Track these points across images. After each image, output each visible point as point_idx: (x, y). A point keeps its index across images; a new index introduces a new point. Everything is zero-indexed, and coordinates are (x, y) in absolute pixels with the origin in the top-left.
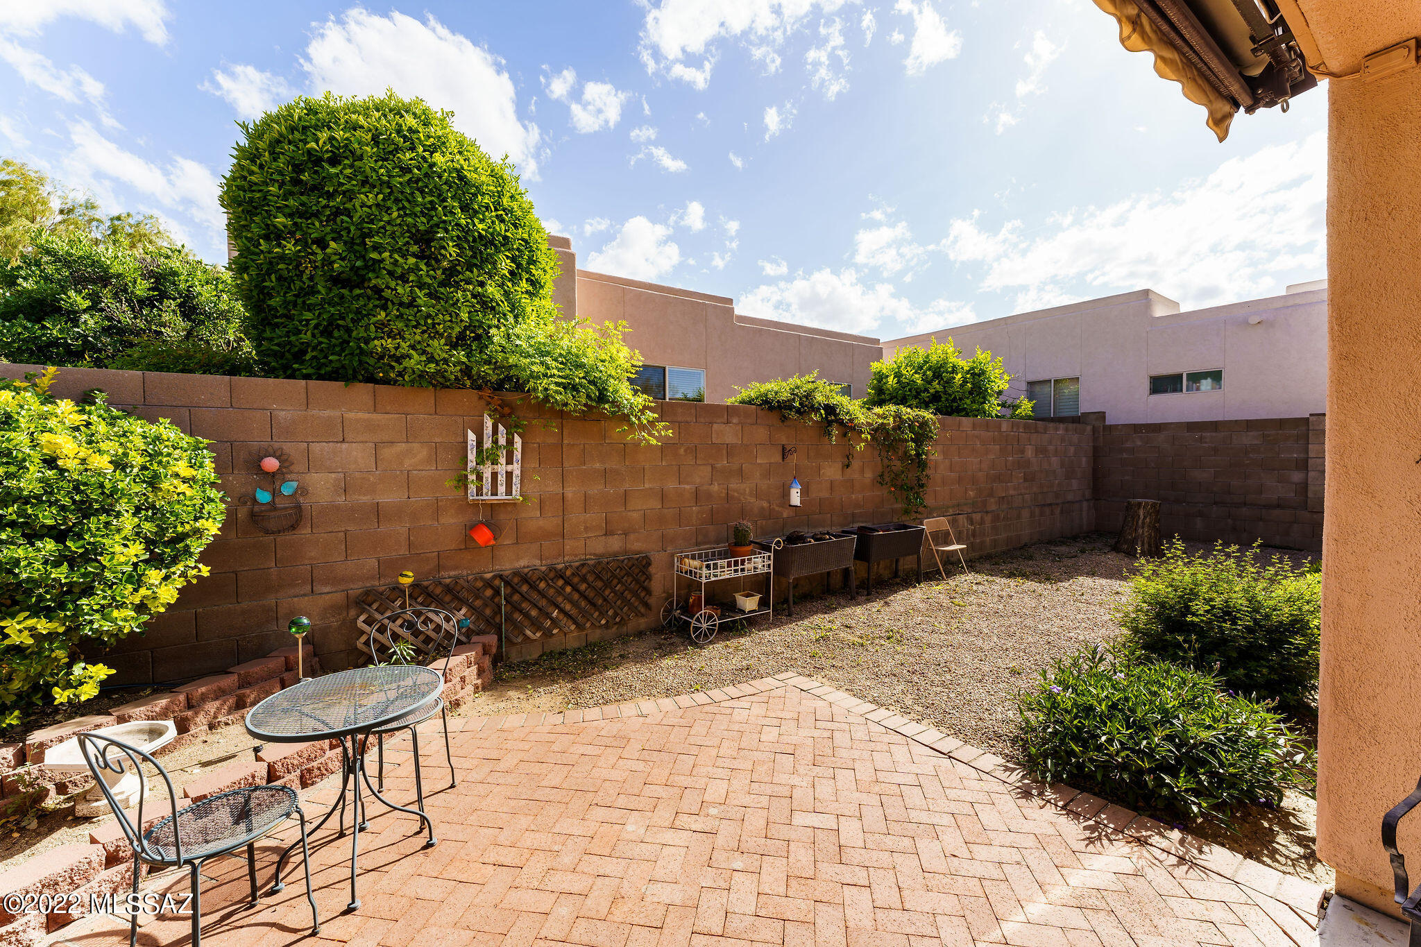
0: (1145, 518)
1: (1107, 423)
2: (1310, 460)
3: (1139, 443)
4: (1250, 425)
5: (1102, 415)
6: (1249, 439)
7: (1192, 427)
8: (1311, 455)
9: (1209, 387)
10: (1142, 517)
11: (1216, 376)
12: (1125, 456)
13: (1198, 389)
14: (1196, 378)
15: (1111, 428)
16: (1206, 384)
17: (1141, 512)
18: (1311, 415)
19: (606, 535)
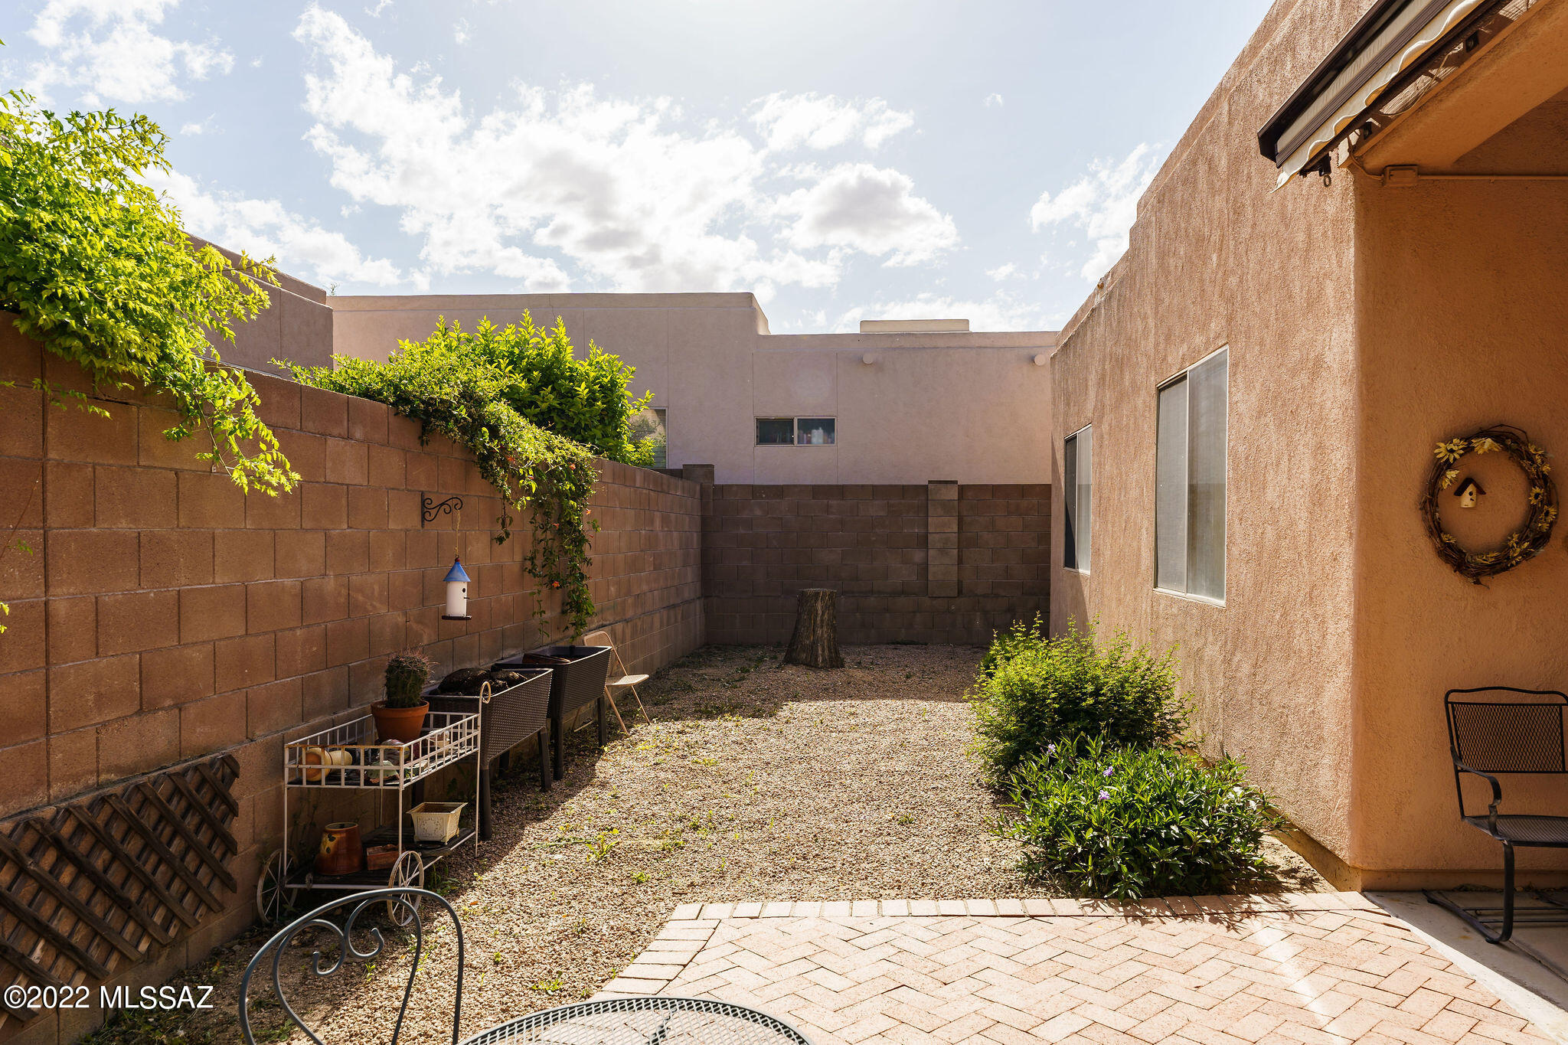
0: (823, 614)
1: (716, 483)
2: (930, 537)
3: (758, 512)
4: (877, 491)
5: (709, 470)
6: (875, 509)
7: (818, 491)
8: (931, 530)
9: (821, 441)
10: (820, 612)
11: (828, 425)
12: (742, 531)
13: (809, 442)
14: (808, 425)
15: (722, 489)
16: (817, 435)
17: (819, 606)
18: (930, 482)
19: (140, 712)
